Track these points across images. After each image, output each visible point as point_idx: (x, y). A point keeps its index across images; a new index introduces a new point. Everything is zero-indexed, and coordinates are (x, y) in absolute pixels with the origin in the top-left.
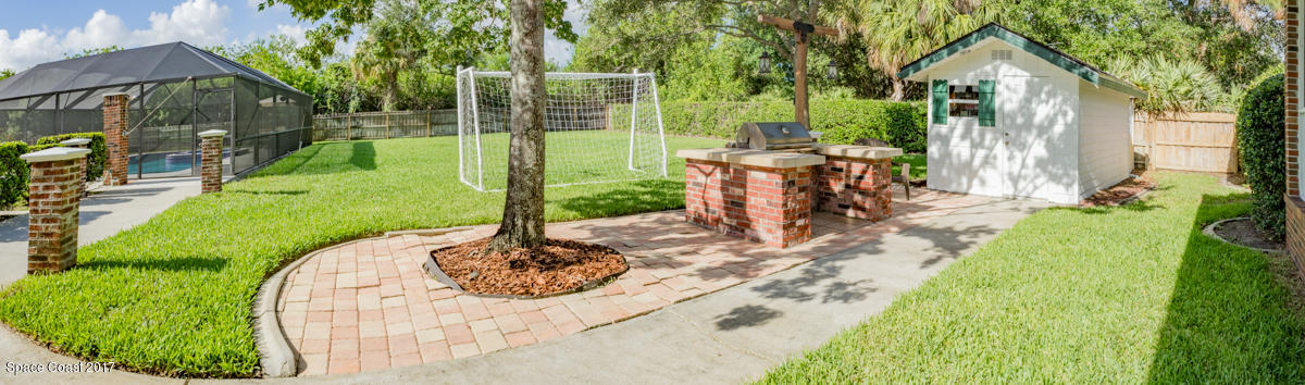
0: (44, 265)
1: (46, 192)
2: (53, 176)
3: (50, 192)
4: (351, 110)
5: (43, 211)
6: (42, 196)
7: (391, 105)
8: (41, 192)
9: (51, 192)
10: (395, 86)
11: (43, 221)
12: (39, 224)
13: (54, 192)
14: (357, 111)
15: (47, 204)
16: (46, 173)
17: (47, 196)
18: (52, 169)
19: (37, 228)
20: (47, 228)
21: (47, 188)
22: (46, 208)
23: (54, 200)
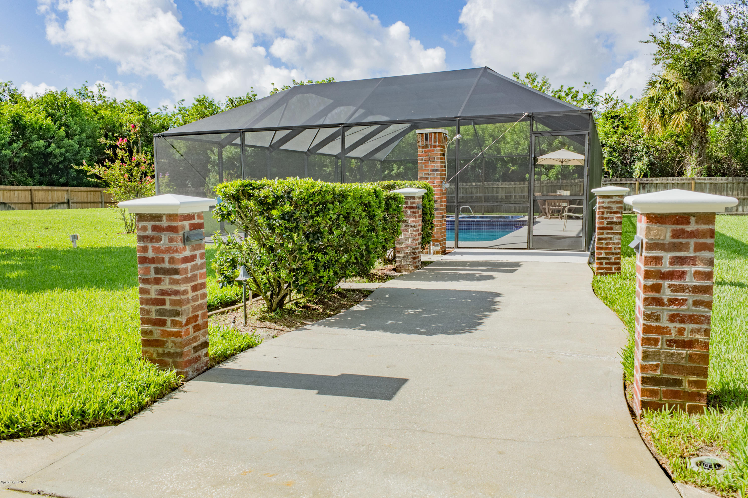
0: (676, 395)
1: (678, 268)
2: (692, 242)
3: (685, 268)
4: (636, 173)
5: (672, 301)
6: (670, 275)
7: (698, 169)
8: (666, 267)
9: (689, 269)
10: (704, 141)
11: (673, 318)
12: (664, 322)
13: (694, 269)
14: (645, 175)
15: (682, 289)
16: (676, 234)
17: (682, 275)
18: (689, 228)
19: (659, 330)
20: (681, 331)
21: (680, 260)
22: (680, 296)
23: (696, 283)
